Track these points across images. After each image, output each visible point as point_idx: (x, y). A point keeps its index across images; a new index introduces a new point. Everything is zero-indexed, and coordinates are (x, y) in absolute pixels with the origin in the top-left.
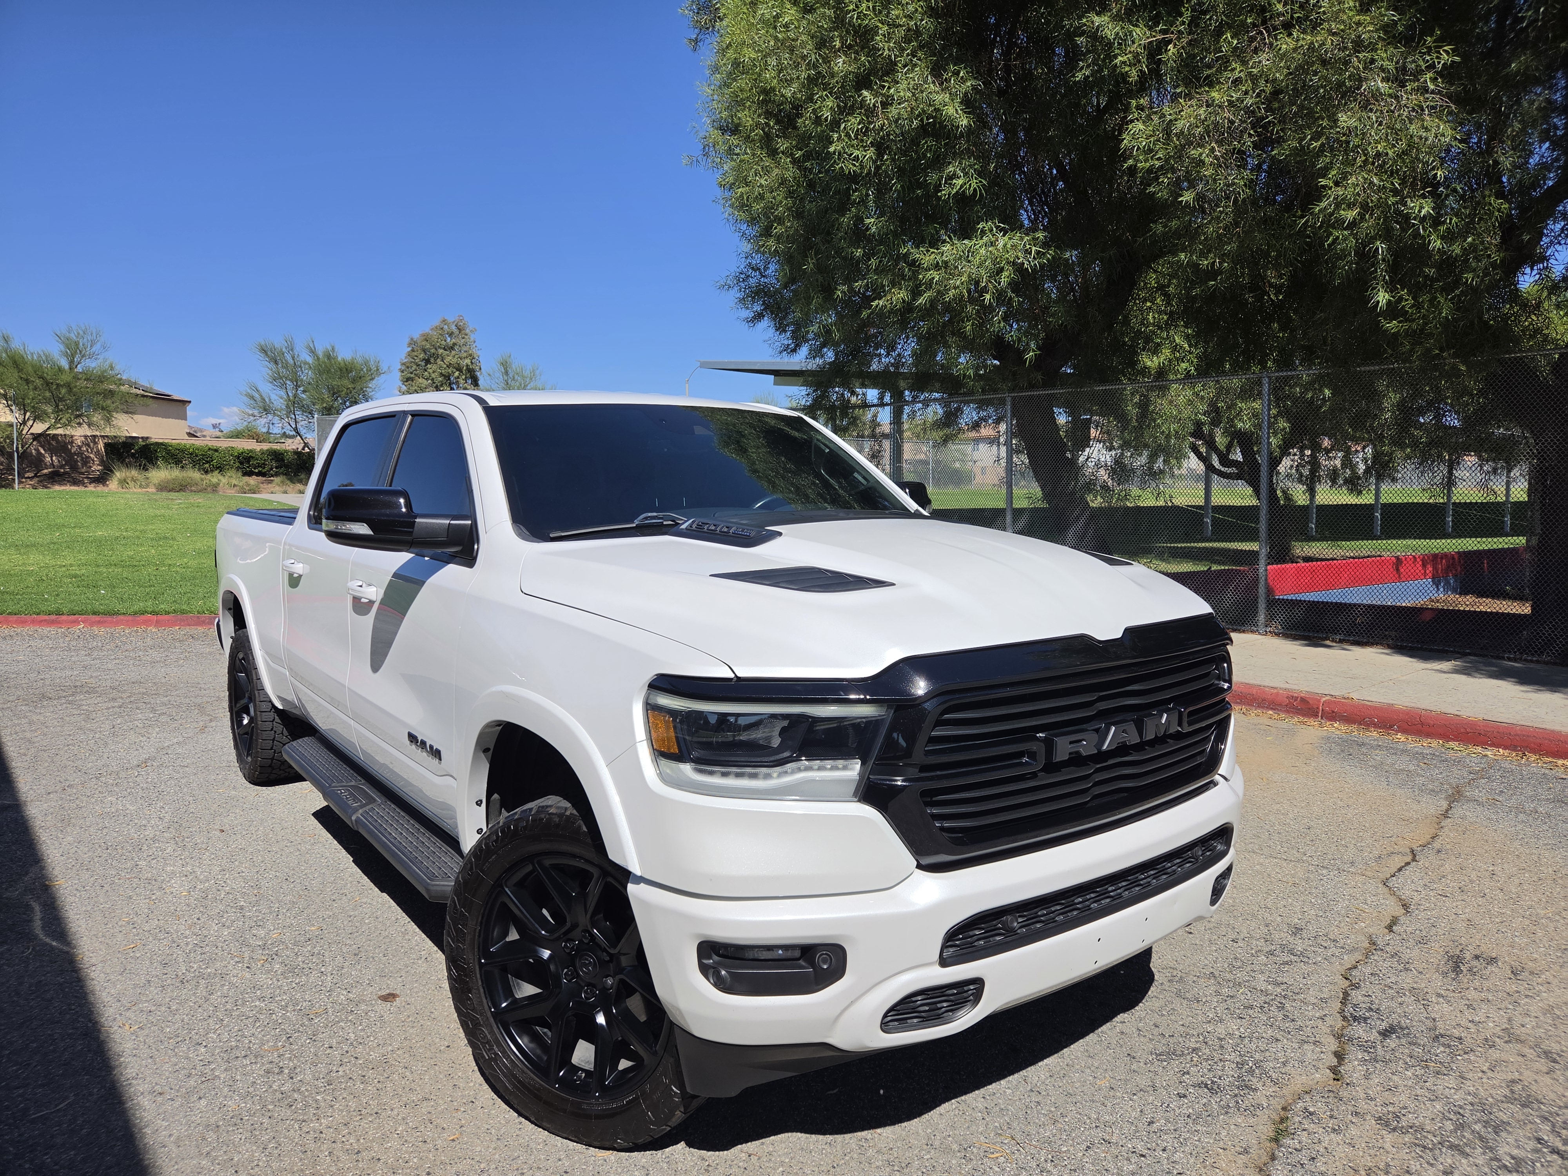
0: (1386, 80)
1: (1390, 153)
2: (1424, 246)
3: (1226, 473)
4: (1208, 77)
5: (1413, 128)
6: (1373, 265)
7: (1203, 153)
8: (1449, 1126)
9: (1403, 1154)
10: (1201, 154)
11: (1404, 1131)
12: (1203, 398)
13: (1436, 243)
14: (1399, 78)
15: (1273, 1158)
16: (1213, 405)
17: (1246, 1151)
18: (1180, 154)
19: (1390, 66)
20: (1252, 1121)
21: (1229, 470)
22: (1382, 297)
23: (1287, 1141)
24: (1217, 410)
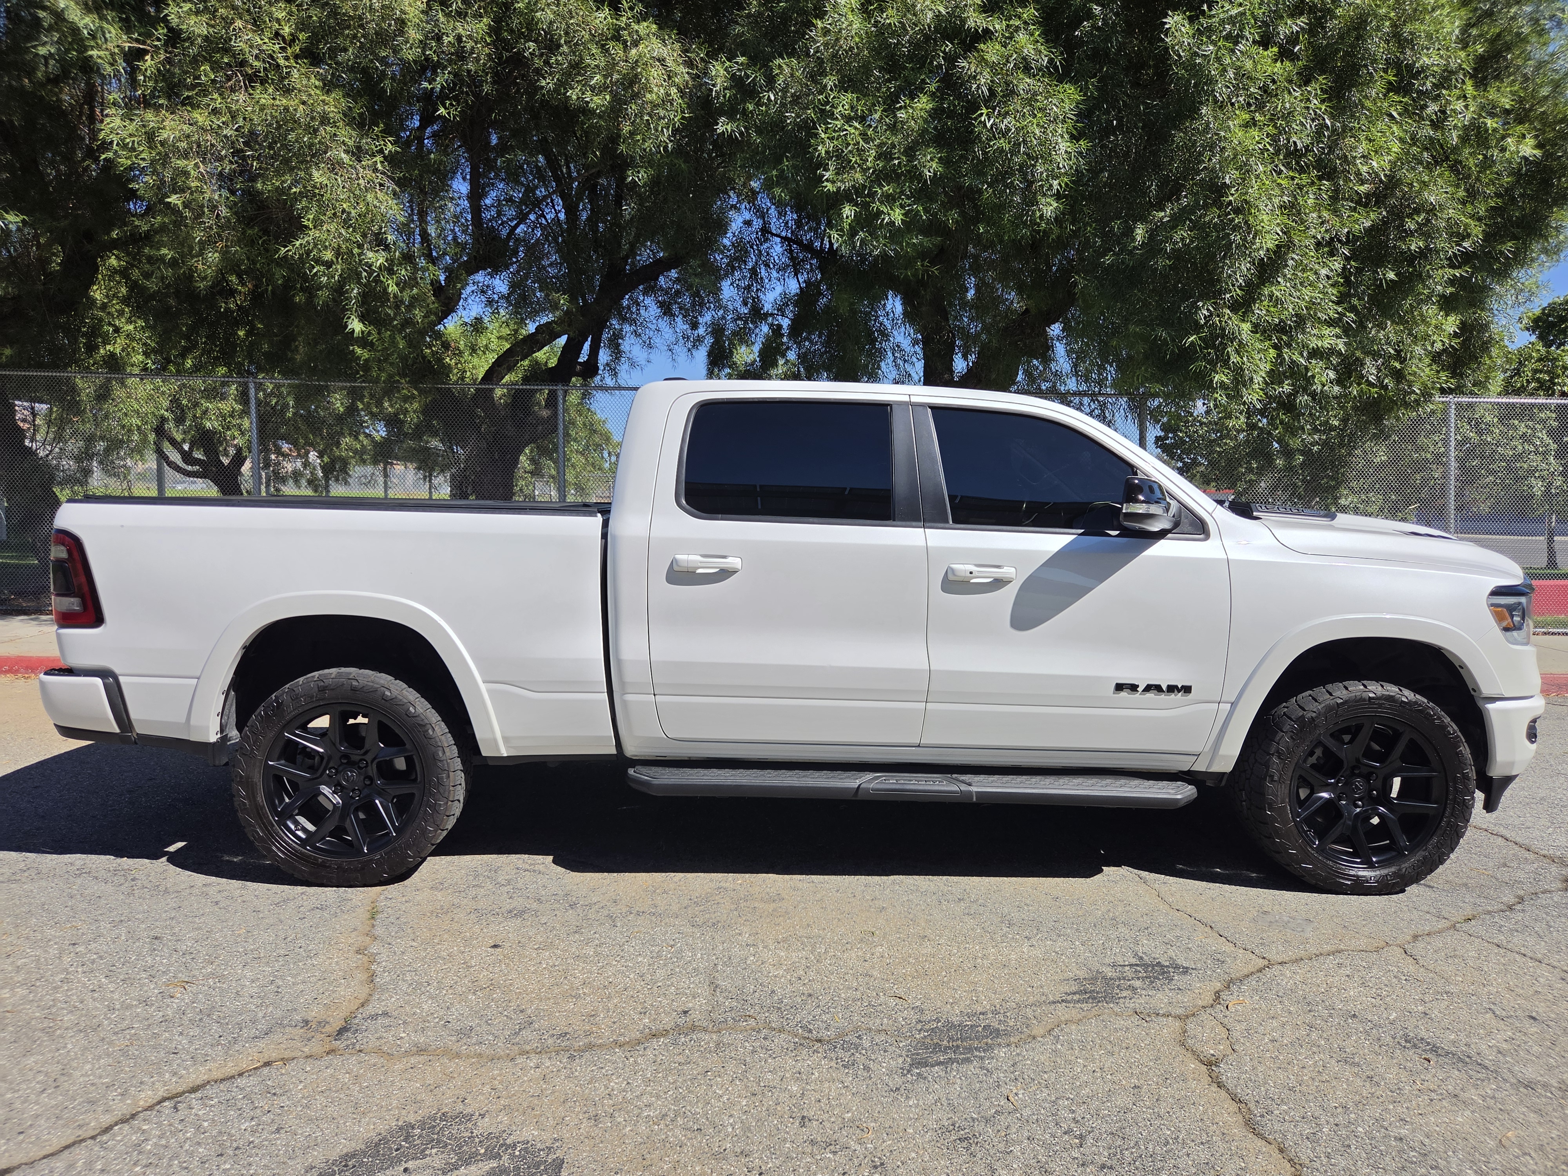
0: (347, 152)
1: (353, 212)
2: (385, 289)
3: (186, 471)
4: (188, 97)
5: (370, 197)
6: (347, 299)
7: (189, 165)
8: (471, 878)
9: (449, 898)
10: (187, 166)
11: (447, 889)
12: (163, 393)
13: (392, 288)
14: (357, 153)
15: (373, 926)
16: (175, 401)
17: (355, 930)
18: (165, 160)
19: (351, 143)
20: (354, 915)
21: (189, 468)
22: (356, 326)
23: (380, 916)
24: (179, 406)
